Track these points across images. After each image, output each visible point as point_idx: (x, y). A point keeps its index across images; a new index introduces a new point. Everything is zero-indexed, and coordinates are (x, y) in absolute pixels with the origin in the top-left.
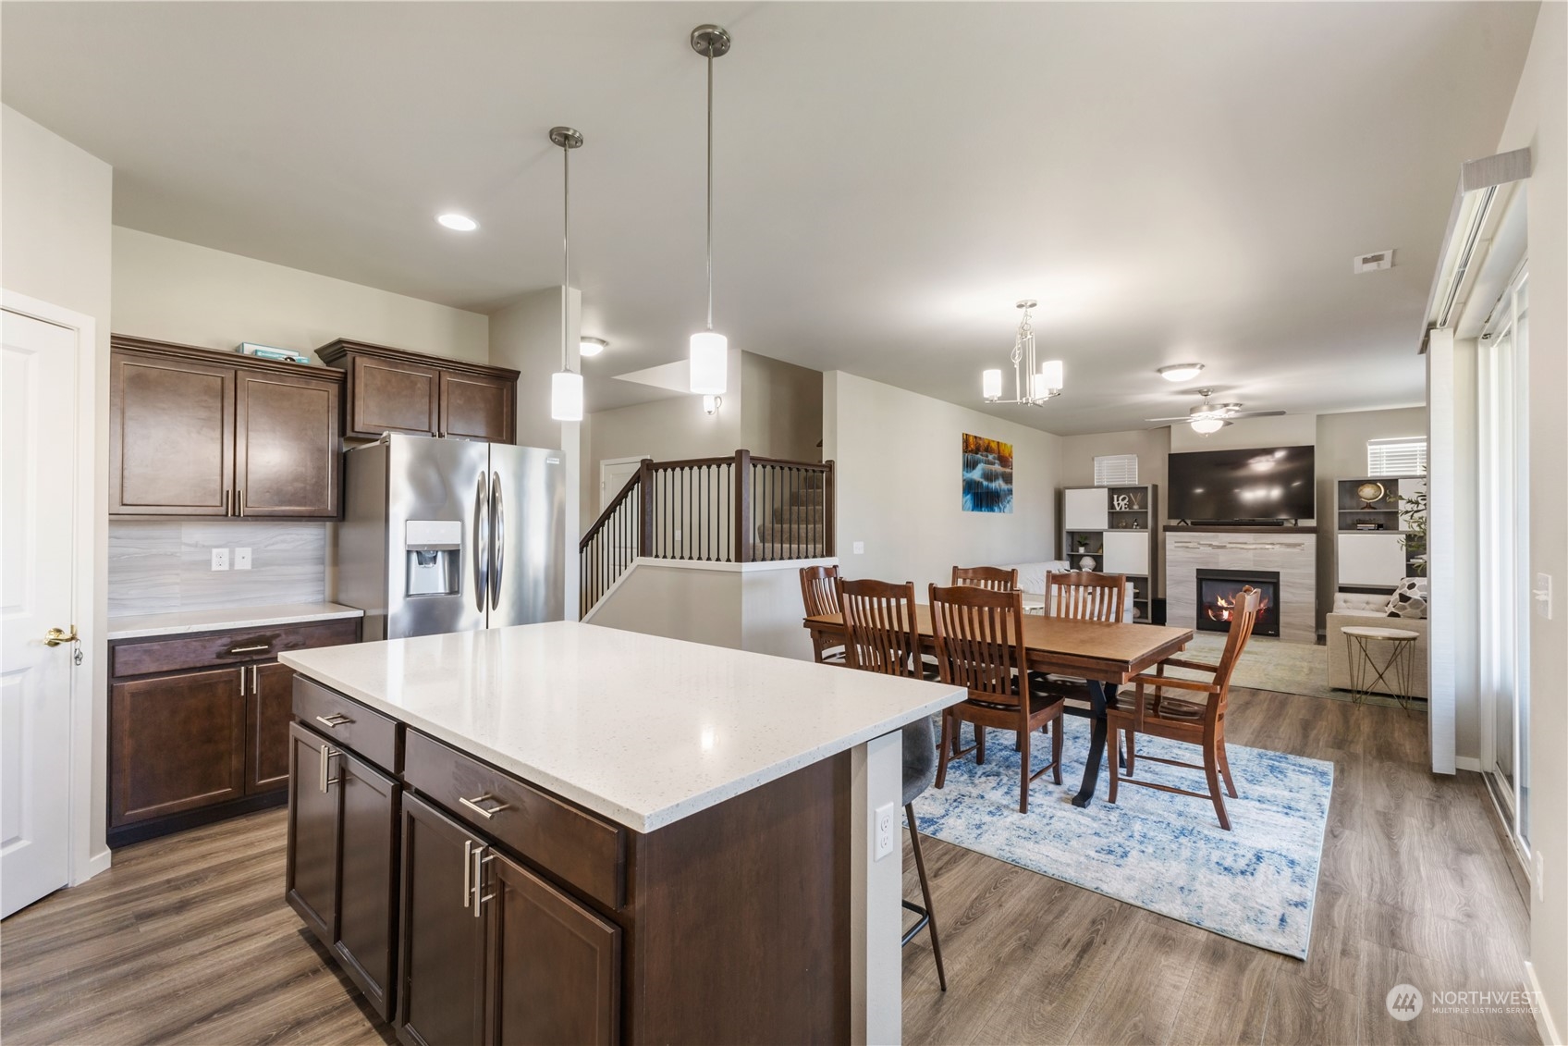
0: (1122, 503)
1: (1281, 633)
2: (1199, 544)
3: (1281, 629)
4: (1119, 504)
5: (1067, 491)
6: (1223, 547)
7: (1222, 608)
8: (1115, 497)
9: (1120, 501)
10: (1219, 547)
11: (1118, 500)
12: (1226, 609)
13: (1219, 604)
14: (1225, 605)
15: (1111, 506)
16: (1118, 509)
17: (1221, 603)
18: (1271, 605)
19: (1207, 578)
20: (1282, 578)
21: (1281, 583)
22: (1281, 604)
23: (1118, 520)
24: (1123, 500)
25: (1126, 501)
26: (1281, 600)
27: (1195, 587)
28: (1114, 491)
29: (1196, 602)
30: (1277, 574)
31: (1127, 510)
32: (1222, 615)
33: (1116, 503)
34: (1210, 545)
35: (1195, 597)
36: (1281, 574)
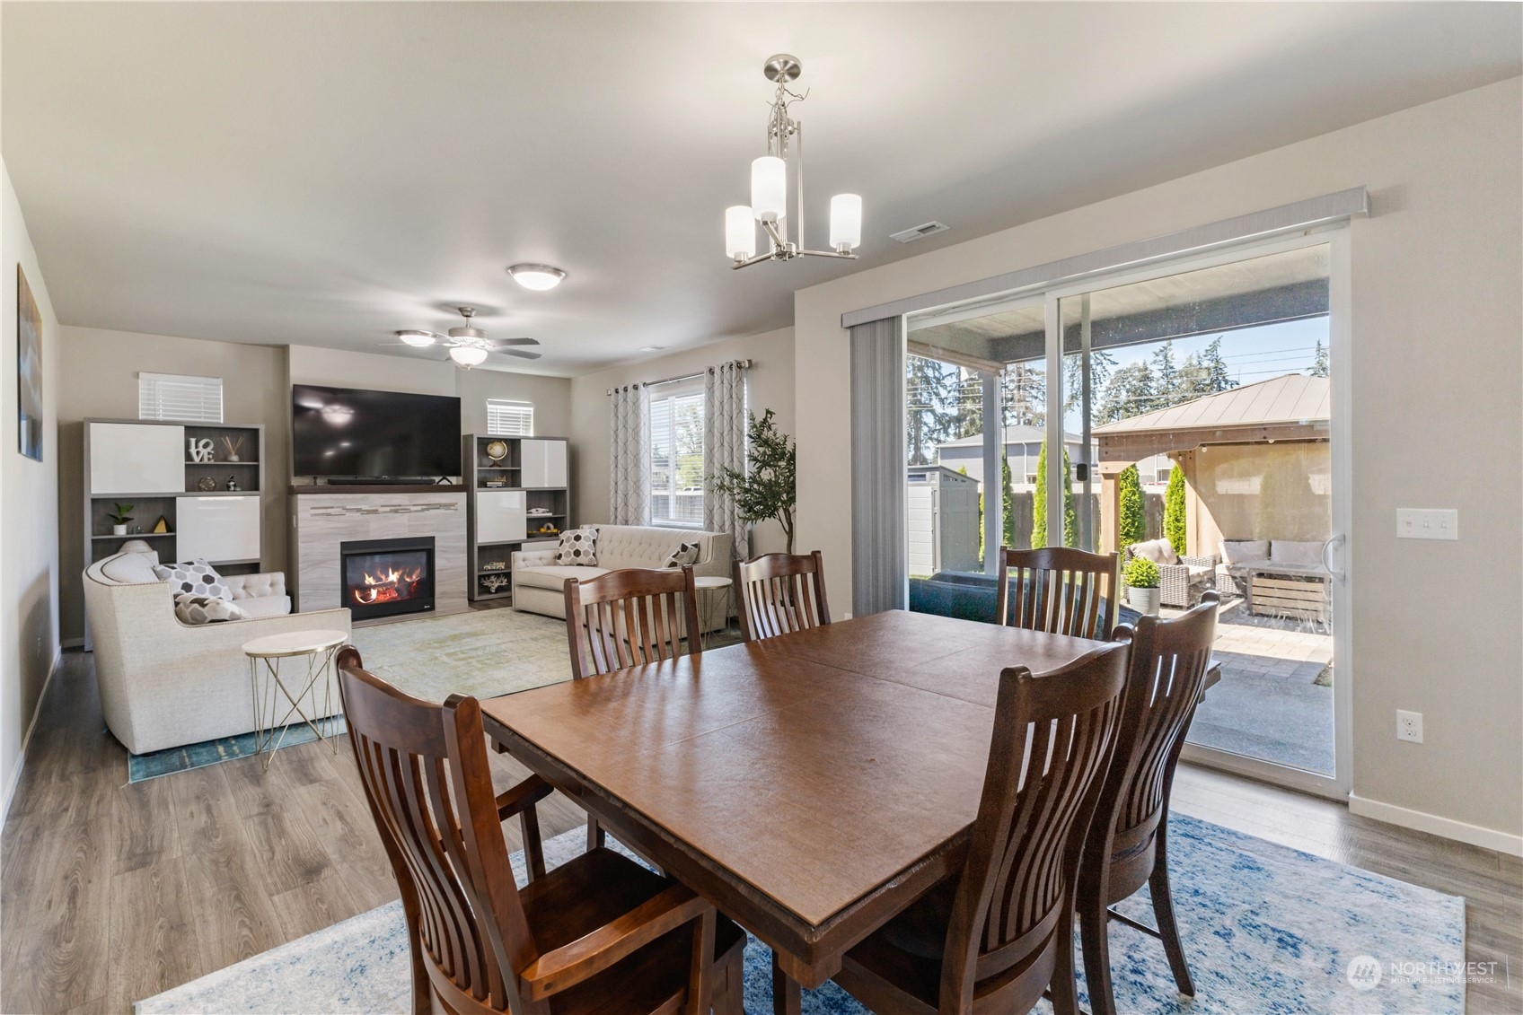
0: (204, 452)
1: (437, 605)
2: (344, 509)
3: (437, 601)
4: (198, 453)
5: (93, 426)
6: (375, 512)
7: (370, 587)
8: (193, 440)
9: (201, 449)
10: (369, 512)
11: (197, 447)
12: (374, 587)
13: (366, 582)
14: (373, 583)
15: (188, 456)
16: (197, 460)
17: (369, 580)
18: (424, 575)
19: (354, 553)
20: (437, 544)
21: (436, 549)
22: (436, 573)
23: (199, 479)
24: (205, 446)
25: (209, 449)
26: (436, 568)
27: (339, 567)
28: (193, 431)
29: (340, 587)
30: (432, 539)
31: (212, 462)
32: (370, 595)
33: (193, 450)
34: (359, 510)
35: (339, 581)
36: (436, 539)
